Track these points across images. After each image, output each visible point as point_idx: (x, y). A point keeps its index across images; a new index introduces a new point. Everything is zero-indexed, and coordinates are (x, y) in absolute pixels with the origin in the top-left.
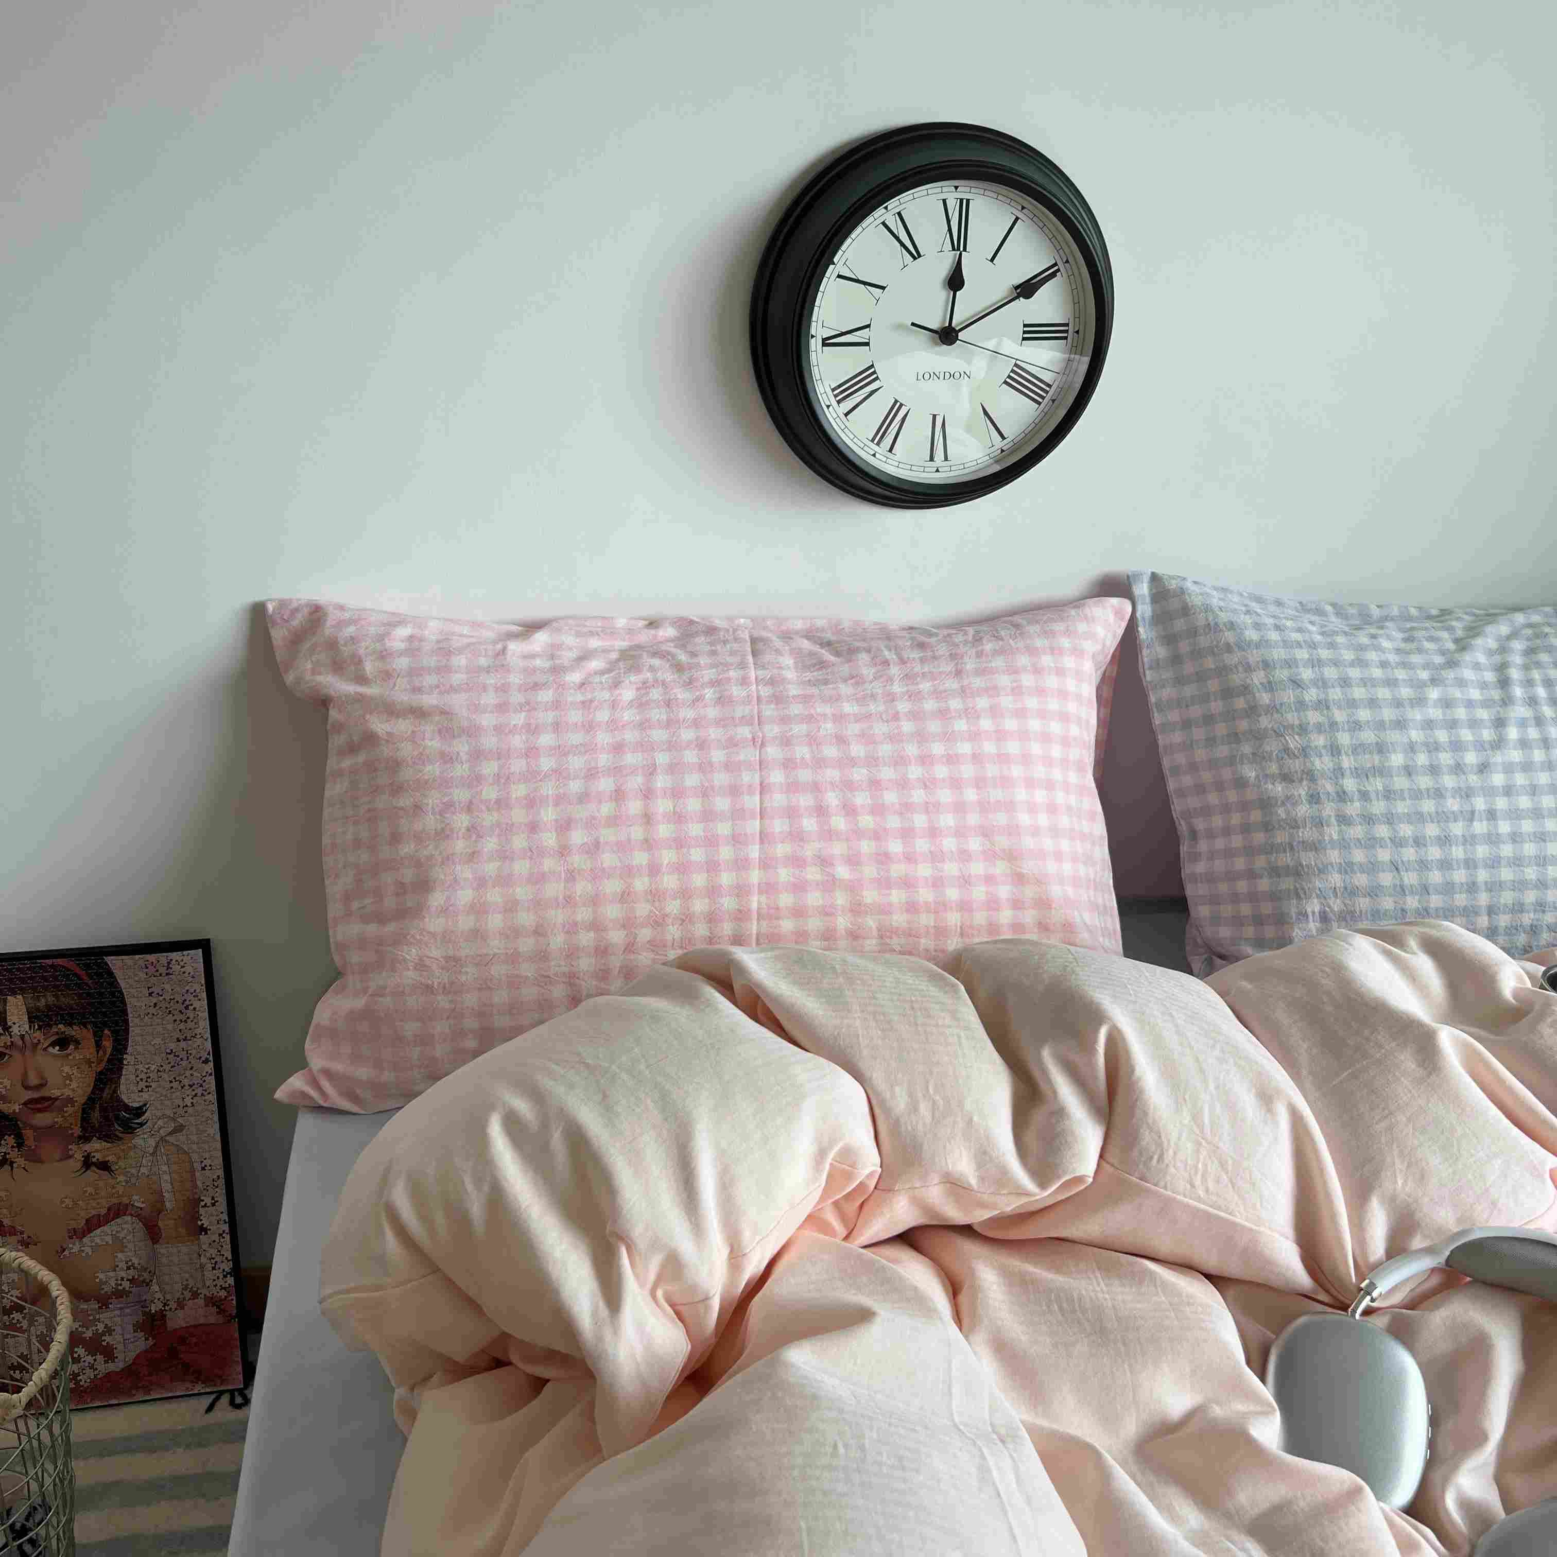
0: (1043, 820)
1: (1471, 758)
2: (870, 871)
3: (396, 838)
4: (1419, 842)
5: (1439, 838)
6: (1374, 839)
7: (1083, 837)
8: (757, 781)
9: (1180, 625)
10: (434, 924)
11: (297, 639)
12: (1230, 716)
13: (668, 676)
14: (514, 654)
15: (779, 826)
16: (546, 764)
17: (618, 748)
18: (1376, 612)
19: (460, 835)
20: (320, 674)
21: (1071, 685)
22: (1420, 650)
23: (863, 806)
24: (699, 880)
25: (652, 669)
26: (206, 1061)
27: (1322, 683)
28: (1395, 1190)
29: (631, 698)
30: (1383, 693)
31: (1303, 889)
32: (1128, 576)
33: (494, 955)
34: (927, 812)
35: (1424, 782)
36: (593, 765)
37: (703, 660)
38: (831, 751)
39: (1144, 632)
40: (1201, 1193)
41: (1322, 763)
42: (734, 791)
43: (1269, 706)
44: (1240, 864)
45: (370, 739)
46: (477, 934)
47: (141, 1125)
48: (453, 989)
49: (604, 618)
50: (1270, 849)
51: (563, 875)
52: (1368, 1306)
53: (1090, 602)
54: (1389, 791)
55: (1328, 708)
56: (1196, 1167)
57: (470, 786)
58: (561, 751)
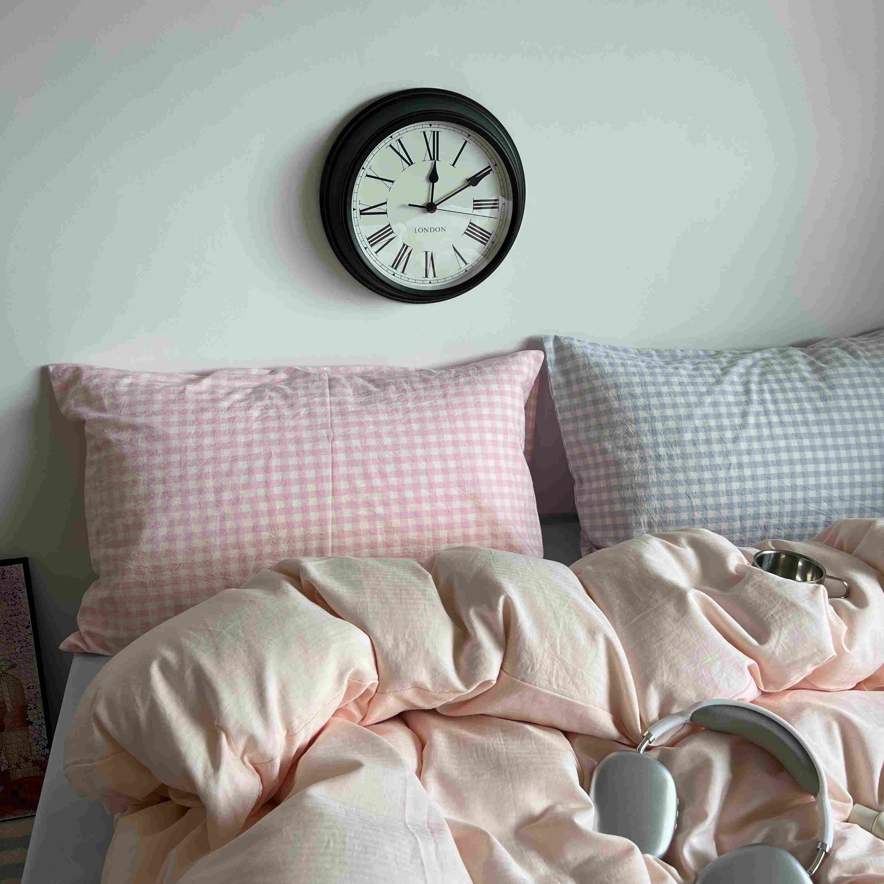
0: (493, 476)
1: (729, 435)
2: (395, 509)
3: (123, 499)
4: (700, 482)
5: (711, 479)
6: (676, 481)
7: (516, 484)
8: (330, 461)
9: (569, 365)
10: (145, 547)
11: (67, 386)
12: (597, 415)
13: (280, 402)
14: (190, 392)
15: (343, 485)
16: (208, 455)
17: (249, 445)
18: (679, 354)
19: (160, 496)
20: (79, 406)
21: (508, 400)
22: (702, 375)
23: (390, 473)
24: (297, 518)
25: (270, 398)
26: (28, 627)
27: (646, 395)
28: (663, 681)
29: (257, 415)
30: (680, 400)
31: (638, 509)
32: (542, 338)
33: (182, 563)
34: (427, 474)
35: (703, 448)
36: (235, 454)
37: (301, 392)
38: (372, 442)
39: (551, 369)
40: (555, 687)
41: (647, 440)
42: (317, 466)
43: (618, 408)
44: (605, 496)
45: (107, 443)
46: (170, 553)
48: (158, 584)
49: (245, 369)
50: (621, 488)
51: (219, 518)
52: (648, 746)
53: (520, 353)
54: (684, 454)
55: (650, 409)
56: (551, 673)
57: (164, 468)
58: (217, 447)
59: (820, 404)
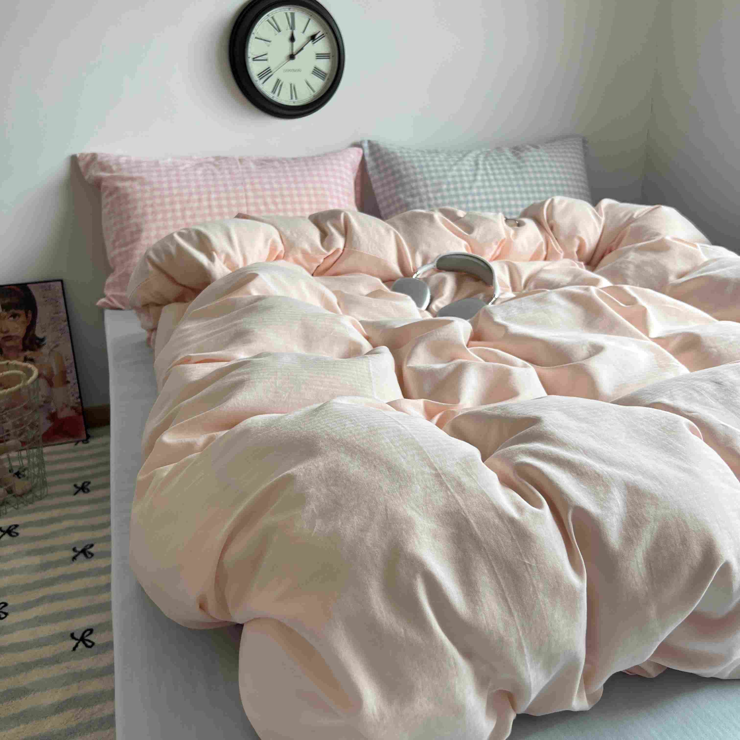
1: (467, 185)
8: (244, 195)
9: (378, 155)
10: (144, 242)
11: (88, 165)
12: (395, 181)
13: (213, 168)
17: (198, 187)
18: (440, 151)
19: (150, 214)
20: (97, 173)
21: (343, 169)
22: (451, 158)
23: (279, 202)
25: (207, 166)
26: (65, 321)
27: (421, 167)
28: (423, 250)
29: (201, 173)
30: (439, 168)
32: (361, 142)
35: (453, 193)
36: (191, 192)
37: (224, 164)
39: (367, 158)
40: (371, 251)
41: (423, 190)
43: (406, 175)
47: (44, 345)
49: (189, 157)
53: (349, 148)
55: (423, 174)
56: (368, 245)
57: (151, 199)
58: (180, 188)
59: (517, 170)
